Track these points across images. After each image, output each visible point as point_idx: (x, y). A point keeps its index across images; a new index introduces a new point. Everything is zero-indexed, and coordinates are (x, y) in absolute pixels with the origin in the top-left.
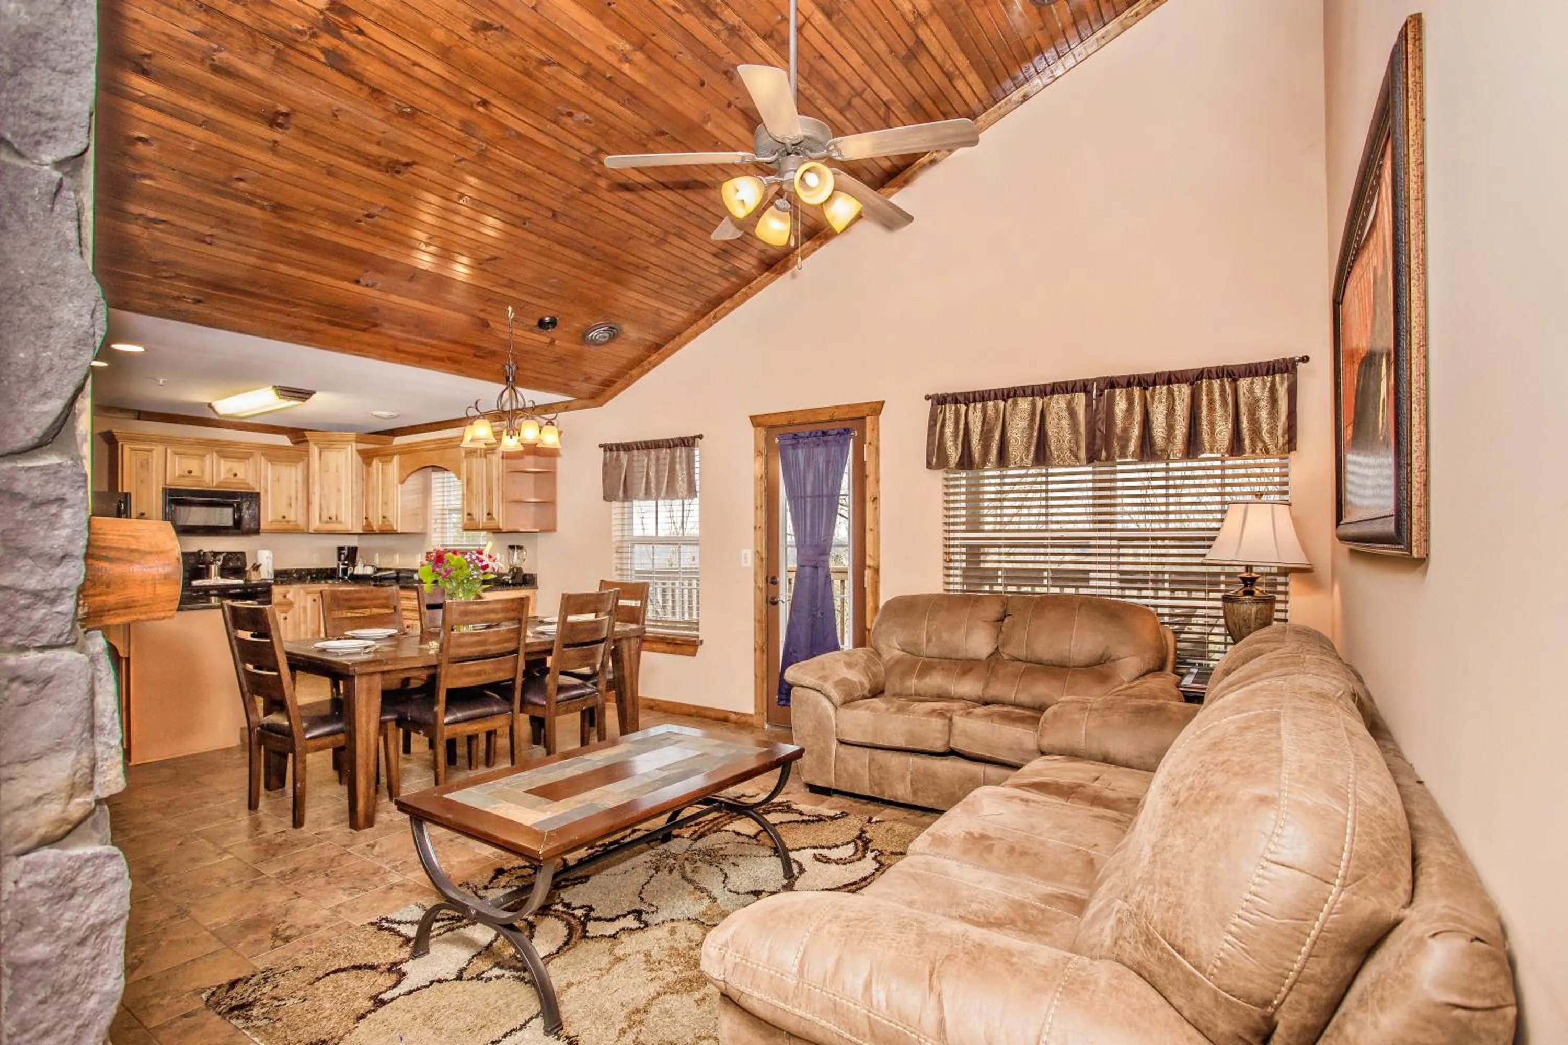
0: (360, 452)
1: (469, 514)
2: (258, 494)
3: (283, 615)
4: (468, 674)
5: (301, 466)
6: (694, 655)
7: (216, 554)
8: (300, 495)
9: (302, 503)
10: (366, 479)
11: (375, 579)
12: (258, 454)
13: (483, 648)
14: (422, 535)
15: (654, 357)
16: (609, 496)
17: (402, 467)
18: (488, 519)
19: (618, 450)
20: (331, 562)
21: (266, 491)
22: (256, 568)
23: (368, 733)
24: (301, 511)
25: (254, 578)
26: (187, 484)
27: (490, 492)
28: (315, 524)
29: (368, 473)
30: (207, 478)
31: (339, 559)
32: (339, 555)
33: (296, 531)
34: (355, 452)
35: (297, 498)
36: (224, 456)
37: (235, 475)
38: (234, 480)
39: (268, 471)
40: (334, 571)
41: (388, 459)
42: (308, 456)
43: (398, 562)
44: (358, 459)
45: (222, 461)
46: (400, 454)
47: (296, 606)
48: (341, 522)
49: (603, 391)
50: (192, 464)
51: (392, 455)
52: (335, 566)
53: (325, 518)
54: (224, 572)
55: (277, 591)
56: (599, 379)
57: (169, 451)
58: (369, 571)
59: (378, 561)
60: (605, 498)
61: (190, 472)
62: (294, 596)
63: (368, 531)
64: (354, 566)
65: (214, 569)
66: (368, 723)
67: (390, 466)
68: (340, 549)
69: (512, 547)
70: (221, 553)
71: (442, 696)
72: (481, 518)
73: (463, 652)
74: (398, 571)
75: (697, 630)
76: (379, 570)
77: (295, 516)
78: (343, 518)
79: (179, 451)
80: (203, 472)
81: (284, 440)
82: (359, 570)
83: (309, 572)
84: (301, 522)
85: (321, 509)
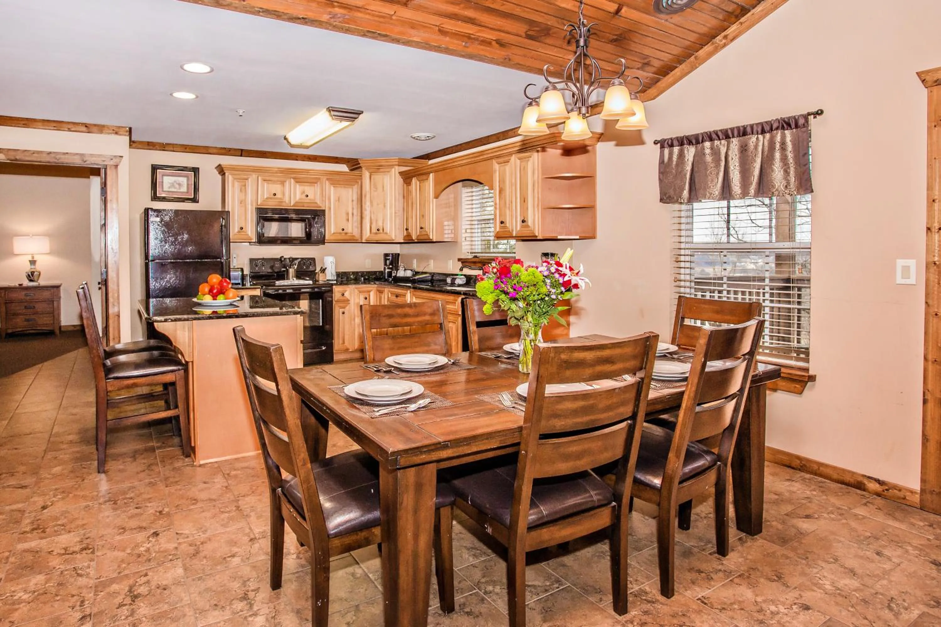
0: (401, 173)
1: (502, 222)
2: (324, 211)
3: (341, 310)
4: (567, 457)
5: (356, 188)
6: (801, 393)
7: (292, 260)
8: (355, 213)
9: (357, 218)
10: (406, 196)
11: (413, 281)
12: (324, 178)
13: (592, 417)
14: (454, 243)
15: (734, 28)
16: (666, 198)
17: (437, 183)
18: (522, 227)
19: (681, 144)
20: (379, 266)
21: (330, 208)
22: (323, 270)
23: (415, 555)
24: (357, 224)
25: (321, 279)
26: (272, 204)
27: (524, 200)
28: (367, 234)
29: (409, 192)
30: (287, 199)
31: (386, 264)
32: (386, 260)
33: (352, 241)
34: (398, 175)
35: (353, 214)
36: (298, 181)
37: (307, 196)
38: (307, 200)
39: (332, 192)
40: (382, 273)
41: (424, 177)
42: (361, 179)
43: (432, 267)
44: (400, 180)
45: (298, 186)
46: (436, 171)
47: (352, 302)
48: (386, 233)
49: (658, 80)
50: (276, 188)
51: (429, 173)
52: (383, 270)
53: (374, 230)
54: (300, 275)
55: (337, 290)
56: (657, 64)
57: (260, 178)
58: (409, 274)
59: (415, 266)
60: (661, 200)
61: (275, 195)
62: (350, 294)
63: (409, 241)
64: (397, 270)
65: (291, 271)
66: (416, 537)
67: (426, 183)
68: (386, 255)
69: (545, 255)
70: (296, 259)
71: (527, 490)
72: (515, 227)
73: (559, 425)
74: (433, 274)
75: (807, 360)
76: (417, 273)
77: (352, 228)
78: (388, 229)
79: (267, 178)
80: (284, 194)
81: (344, 168)
82: (401, 273)
83: (363, 274)
84: (356, 233)
85: (371, 223)
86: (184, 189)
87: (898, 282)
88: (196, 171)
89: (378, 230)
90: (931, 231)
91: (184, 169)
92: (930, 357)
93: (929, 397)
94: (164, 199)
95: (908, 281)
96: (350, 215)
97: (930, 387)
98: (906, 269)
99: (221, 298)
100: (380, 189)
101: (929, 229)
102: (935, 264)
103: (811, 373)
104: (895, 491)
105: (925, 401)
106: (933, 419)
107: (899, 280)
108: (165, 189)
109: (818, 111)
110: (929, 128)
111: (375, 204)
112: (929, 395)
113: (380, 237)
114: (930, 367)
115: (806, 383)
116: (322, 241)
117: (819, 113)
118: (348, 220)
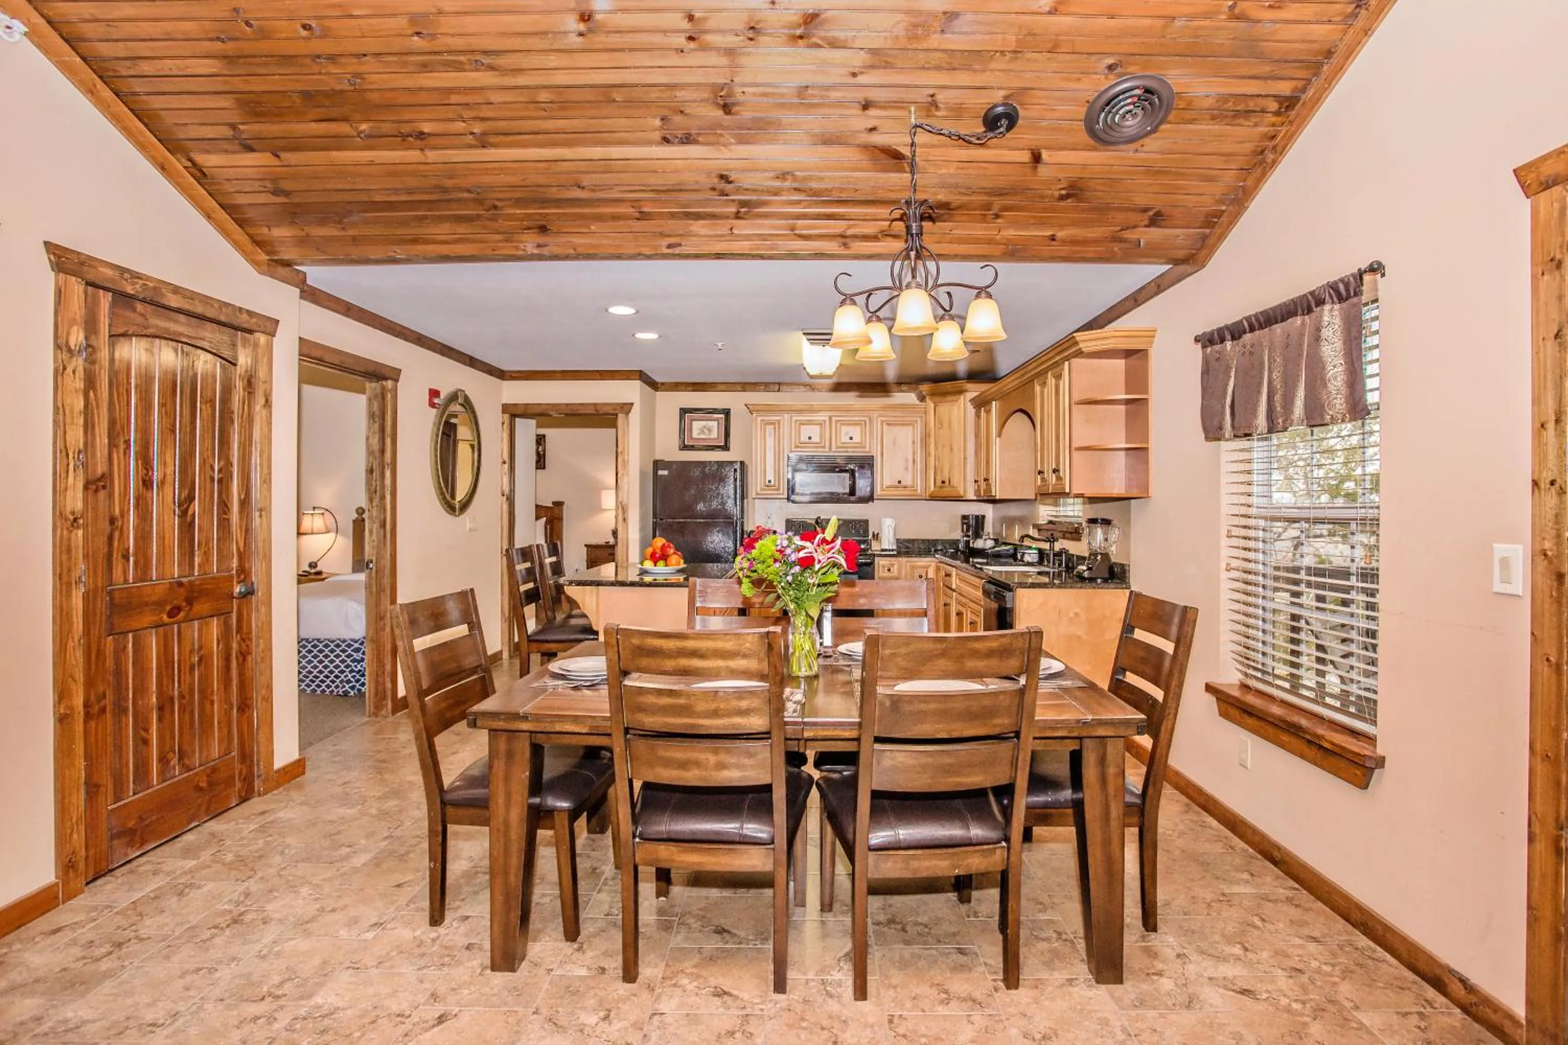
22: (876, 537)
53: (939, 483)
86: (714, 435)
87: (1496, 589)
88: (727, 412)
89: (943, 482)
90: (1539, 488)
91: (714, 411)
92: (1538, 747)
93: (1537, 829)
94: (692, 448)
95: (1509, 589)
96: (911, 462)
97: (1539, 807)
98: (1505, 563)
99: (661, 563)
100: (946, 425)
101: (1535, 483)
102: (1545, 555)
103: (1380, 751)
104: (1487, 1010)
105: (1531, 839)
106: (1543, 876)
107: (1498, 587)
108: (695, 435)
109: (1371, 265)
110: (1534, 277)
111: (940, 448)
112: (1538, 825)
113: (947, 491)
114: (1539, 767)
115: (1373, 770)
116: (870, 498)
117: (1376, 268)
118: (907, 469)
